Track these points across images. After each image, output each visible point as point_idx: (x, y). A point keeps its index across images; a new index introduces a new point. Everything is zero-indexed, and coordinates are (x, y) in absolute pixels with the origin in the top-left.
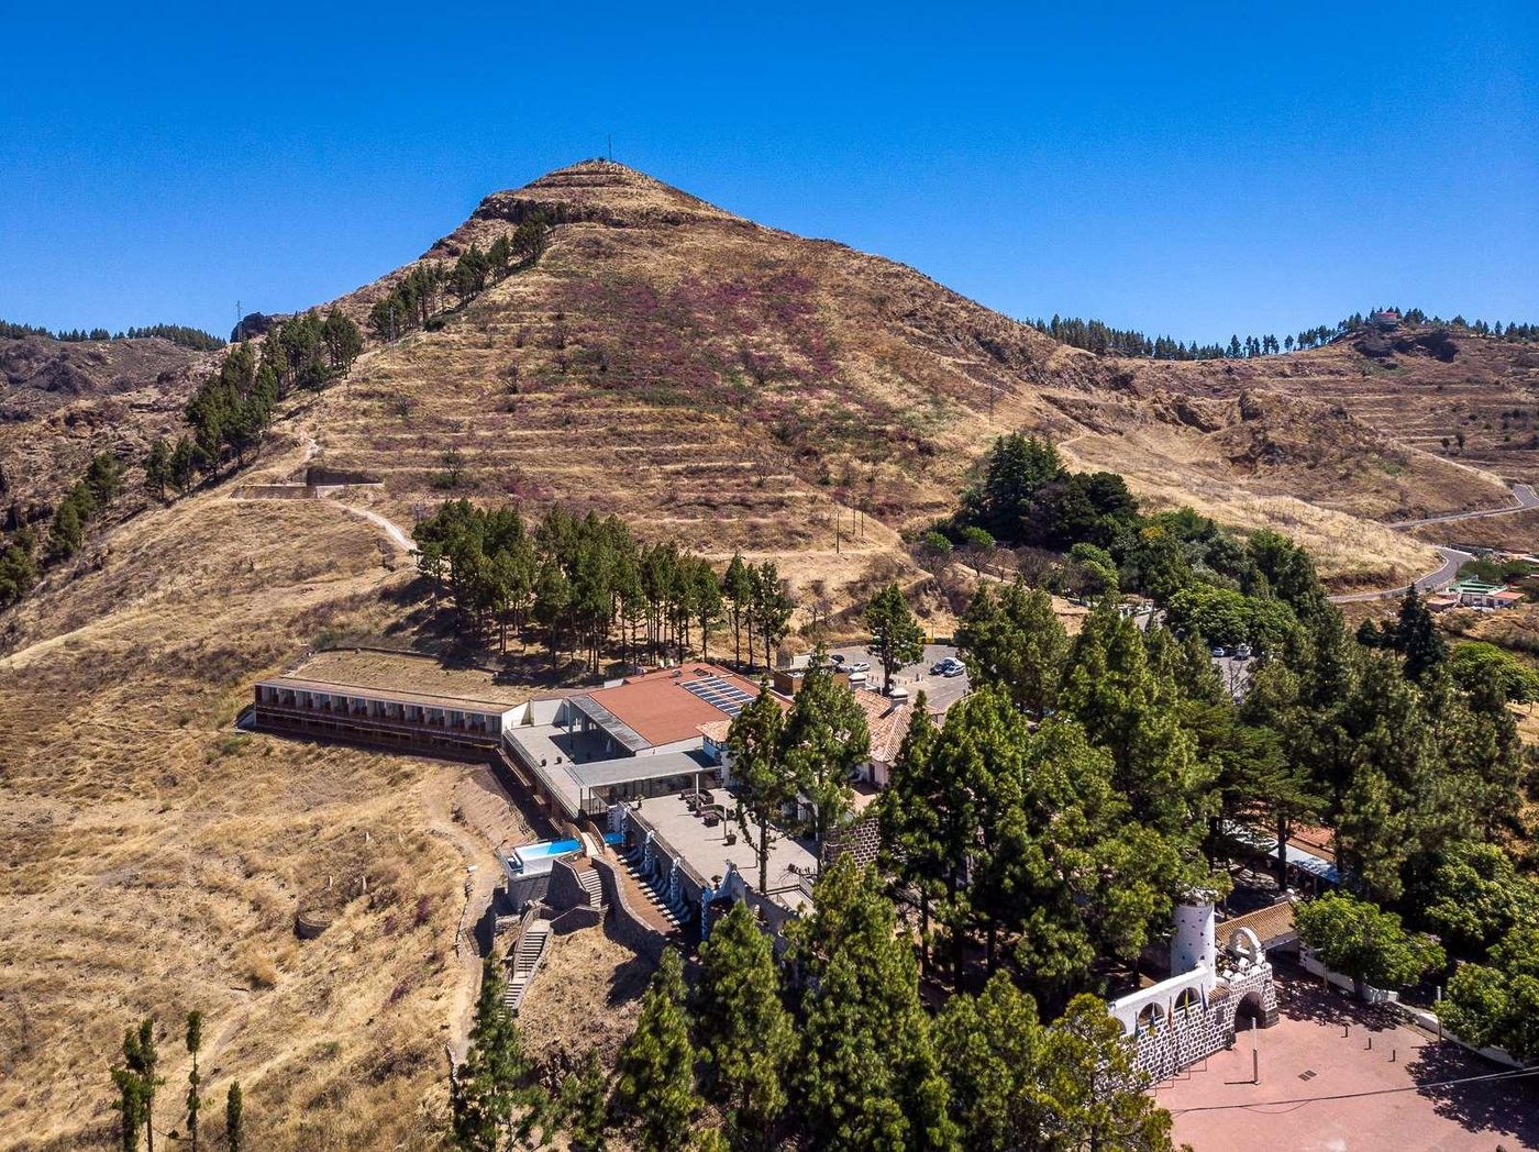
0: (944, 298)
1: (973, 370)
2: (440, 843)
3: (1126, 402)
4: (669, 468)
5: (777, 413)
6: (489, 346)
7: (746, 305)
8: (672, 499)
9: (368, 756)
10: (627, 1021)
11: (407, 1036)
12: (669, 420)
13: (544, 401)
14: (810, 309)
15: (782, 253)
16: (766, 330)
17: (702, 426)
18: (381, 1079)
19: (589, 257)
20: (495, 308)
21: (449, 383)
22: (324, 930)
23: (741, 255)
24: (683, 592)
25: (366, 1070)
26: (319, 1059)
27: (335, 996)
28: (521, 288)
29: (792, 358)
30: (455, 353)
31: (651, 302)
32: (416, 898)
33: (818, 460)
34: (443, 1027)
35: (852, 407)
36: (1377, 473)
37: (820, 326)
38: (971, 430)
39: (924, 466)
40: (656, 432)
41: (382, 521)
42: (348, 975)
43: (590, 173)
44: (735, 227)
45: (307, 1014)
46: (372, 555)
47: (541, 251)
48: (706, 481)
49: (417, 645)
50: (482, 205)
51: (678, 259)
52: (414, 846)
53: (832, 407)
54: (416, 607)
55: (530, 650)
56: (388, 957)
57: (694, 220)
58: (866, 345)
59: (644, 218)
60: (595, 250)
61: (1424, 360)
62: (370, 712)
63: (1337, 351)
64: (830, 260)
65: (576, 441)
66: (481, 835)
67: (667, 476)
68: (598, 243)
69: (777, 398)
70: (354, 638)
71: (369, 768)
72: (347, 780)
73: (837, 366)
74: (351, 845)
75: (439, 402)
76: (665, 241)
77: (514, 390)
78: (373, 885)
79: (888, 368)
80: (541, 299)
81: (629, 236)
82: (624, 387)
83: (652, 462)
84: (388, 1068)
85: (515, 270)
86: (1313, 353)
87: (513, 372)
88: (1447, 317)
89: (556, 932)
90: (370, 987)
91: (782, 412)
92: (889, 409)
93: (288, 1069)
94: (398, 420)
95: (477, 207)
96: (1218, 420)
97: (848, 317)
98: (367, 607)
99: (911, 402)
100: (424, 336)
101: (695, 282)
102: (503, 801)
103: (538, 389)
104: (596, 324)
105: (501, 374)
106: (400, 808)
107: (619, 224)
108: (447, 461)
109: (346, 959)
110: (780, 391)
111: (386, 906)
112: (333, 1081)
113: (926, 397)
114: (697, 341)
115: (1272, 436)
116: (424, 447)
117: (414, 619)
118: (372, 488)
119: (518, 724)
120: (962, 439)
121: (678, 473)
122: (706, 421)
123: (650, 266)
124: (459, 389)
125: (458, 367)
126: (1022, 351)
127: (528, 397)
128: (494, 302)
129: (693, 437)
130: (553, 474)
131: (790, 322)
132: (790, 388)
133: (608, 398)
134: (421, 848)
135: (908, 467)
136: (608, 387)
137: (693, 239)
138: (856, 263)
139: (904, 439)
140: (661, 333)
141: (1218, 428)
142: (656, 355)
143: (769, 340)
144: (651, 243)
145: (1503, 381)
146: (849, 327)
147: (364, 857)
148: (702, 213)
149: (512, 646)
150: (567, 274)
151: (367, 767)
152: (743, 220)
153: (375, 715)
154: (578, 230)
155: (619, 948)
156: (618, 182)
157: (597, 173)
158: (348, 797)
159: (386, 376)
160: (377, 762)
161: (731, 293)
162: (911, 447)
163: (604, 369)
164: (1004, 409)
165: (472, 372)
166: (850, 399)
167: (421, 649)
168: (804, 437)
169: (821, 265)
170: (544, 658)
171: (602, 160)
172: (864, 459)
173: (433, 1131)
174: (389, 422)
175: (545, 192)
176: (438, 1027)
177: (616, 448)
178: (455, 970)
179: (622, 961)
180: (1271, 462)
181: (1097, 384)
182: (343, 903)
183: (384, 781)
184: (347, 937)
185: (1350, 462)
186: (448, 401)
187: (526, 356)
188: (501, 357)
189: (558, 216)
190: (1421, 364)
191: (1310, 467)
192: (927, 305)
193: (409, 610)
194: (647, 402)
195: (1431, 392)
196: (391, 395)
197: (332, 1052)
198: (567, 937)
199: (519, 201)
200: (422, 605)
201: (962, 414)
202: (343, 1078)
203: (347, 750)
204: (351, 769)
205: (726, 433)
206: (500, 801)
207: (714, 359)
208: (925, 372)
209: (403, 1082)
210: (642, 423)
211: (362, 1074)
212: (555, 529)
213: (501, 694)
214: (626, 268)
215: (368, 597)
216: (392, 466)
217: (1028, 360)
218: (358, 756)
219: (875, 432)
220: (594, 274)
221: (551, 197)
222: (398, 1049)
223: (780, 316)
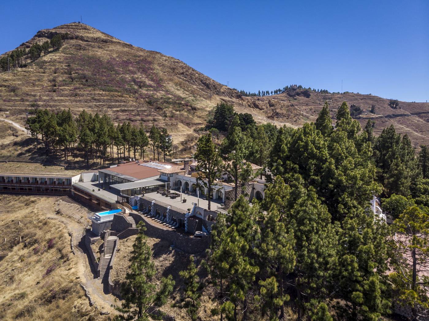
0: (191, 70)
1: (202, 90)
2: (53, 221)
3: (240, 102)
4: (115, 109)
5: (147, 96)
6: (44, 73)
7: (131, 66)
8: (117, 118)
9: (15, 197)
10: (164, 262)
11: (60, 284)
12: (112, 96)
13: (67, 89)
14: (152, 69)
15: (141, 53)
16: (139, 74)
17: (123, 98)
18: (50, 302)
19: (77, 49)
20: (45, 62)
21: (30, 83)
22: (5, 257)
23: (128, 53)
24: (136, 137)
25: (41, 300)
26: (17, 299)
27: (16, 277)
28: (54, 57)
29: (148, 82)
30: (32, 74)
31: (100, 64)
32: (45, 241)
33: (162, 110)
34: (77, 278)
35: (170, 96)
36: (302, 120)
37: (156, 74)
38: (206, 104)
39: (194, 113)
40: (108, 99)
41: (10, 122)
42: (21, 270)
43: (75, 26)
44: (125, 45)
45: (5, 285)
46: (8, 132)
47: (61, 46)
48: (128, 113)
49: (31, 159)
50: (38, 33)
51: (108, 52)
52: (41, 224)
53: (164, 96)
54: (29, 147)
55: (77, 159)
56: (38, 262)
57: (112, 42)
58: (171, 80)
59: (96, 40)
60: (79, 48)
61: (303, 98)
62: (14, 181)
63: (283, 95)
64: (157, 57)
65: (80, 101)
66: (70, 217)
67: (114, 112)
68: (80, 45)
69: (146, 92)
70: (5, 158)
71: (16, 201)
72: (7, 206)
73: (163, 85)
74: (13, 226)
75: (27, 89)
76: (103, 47)
77: (55, 86)
78: (25, 239)
79: (179, 87)
80: (62, 60)
81: (91, 45)
82: (95, 86)
83: (108, 108)
84: (54, 297)
85: (51, 52)
86: (278, 95)
87: (54, 81)
88: (307, 88)
89: (120, 239)
90: (33, 273)
91: (149, 97)
92: (181, 97)
93: (3, 305)
94: (12, 94)
95: (36, 34)
96: (264, 107)
97: (164, 72)
98: (8, 148)
99: (187, 96)
100: (19, 69)
101: (114, 59)
102: (77, 205)
103: (63, 86)
104: (82, 68)
105: (50, 81)
106: (33, 212)
107: (87, 41)
108: (32, 106)
109: (19, 265)
110: (147, 91)
111: (32, 245)
112: (27, 306)
113: (191, 95)
114: (117, 75)
115: (278, 111)
116: (23, 102)
117: (28, 151)
118: (5, 113)
119: (77, 182)
120: (204, 106)
121: (118, 111)
122: (124, 97)
123: (99, 53)
124: (34, 85)
125: (34, 78)
126: (214, 86)
127: (60, 88)
128: (45, 60)
129: (121, 101)
130: (73, 110)
131: (146, 72)
132: (150, 90)
133: (90, 89)
134: (45, 224)
135: (190, 113)
136: (89, 86)
137: (112, 47)
138: (165, 58)
139: (187, 106)
140: (105, 72)
141: (264, 109)
142: (104, 78)
143: (140, 77)
144: (98, 47)
145: (321, 103)
146: (165, 75)
147: (20, 230)
148: (114, 40)
149: (70, 158)
150: (70, 54)
151: (14, 201)
152: (128, 43)
153: (17, 183)
154: (73, 42)
155: (152, 239)
156: (85, 29)
157: (78, 26)
158: (8, 212)
159: (6, 80)
160: (19, 199)
161: (126, 63)
162: (190, 108)
163: (87, 81)
164: (213, 100)
165: (39, 80)
166: (169, 94)
167: (33, 160)
168: (157, 104)
169: (154, 58)
170: (83, 162)
171: (79, 22)
172: (177, 111)
173: (83, 317)
174: (9, 94)
175: (61, 30)
176: (74, 278)
177: (94, 103)
178: (75, 259)
179: (155, 243)
180: (278, 118)
181: (233, 97)
182: (12, 247)
183: (23, 205)
184: (16, 258)
185: (296, 117)
186: (31, 89)
187: (58, 76)
188: (49, 76)
189: (65, 37)
190: (302, 98)
191: (287, 119)
192: (187, 71)
193: (26, 148)
194: (103, 91)
195: (305, 106)
196: (9, 86)
197: (22, 296)
198: (126, 239)
199: (51, 32)
200: (31, 146)
201: (202, 100)
202: (32, 304)
203: (6, 196)
204: (8, 202)
205: (132, 101)
206: (75, 206)
207: (123, 80)
208: (190, 89)
209: (61, 302)
210: (103, 96)
211: (40, 302)
212: (84, 119)
213: (69, 173)
214: (91, 53)
215: (9, 145)
216: (12, 107)
217: (216, 89)
218: (10, 197)
219: (178, 103)
220: (80, 54)
221: (63, 31)
222: (57, 289)
223: (143, 71)
